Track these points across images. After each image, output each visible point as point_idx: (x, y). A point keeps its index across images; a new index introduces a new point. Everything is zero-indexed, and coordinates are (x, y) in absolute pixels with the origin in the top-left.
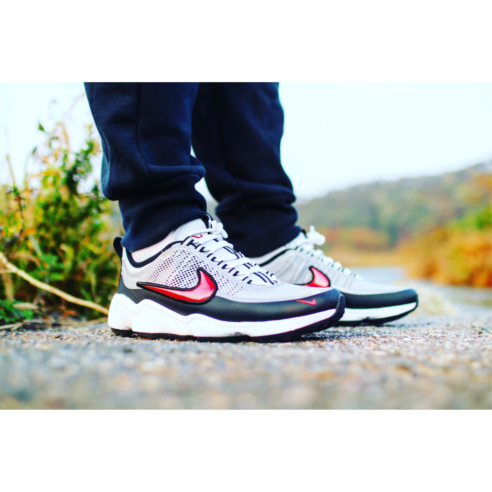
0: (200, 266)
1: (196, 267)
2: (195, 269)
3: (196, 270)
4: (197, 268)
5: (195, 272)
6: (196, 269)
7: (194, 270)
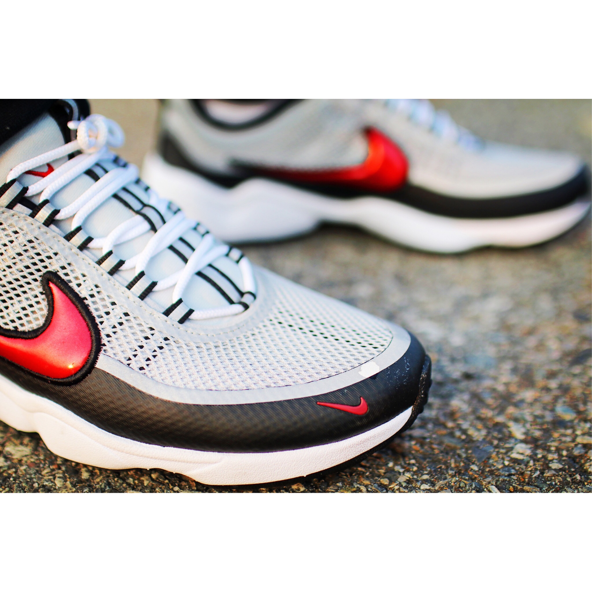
0: (50, 269)
1: (39, 270)
2: (37, 275)
3: (39, 279)
4: (41, 273)
5: (38, 283)
6: (40, 276)
7: (36, 280)
